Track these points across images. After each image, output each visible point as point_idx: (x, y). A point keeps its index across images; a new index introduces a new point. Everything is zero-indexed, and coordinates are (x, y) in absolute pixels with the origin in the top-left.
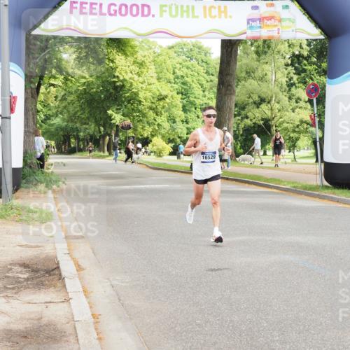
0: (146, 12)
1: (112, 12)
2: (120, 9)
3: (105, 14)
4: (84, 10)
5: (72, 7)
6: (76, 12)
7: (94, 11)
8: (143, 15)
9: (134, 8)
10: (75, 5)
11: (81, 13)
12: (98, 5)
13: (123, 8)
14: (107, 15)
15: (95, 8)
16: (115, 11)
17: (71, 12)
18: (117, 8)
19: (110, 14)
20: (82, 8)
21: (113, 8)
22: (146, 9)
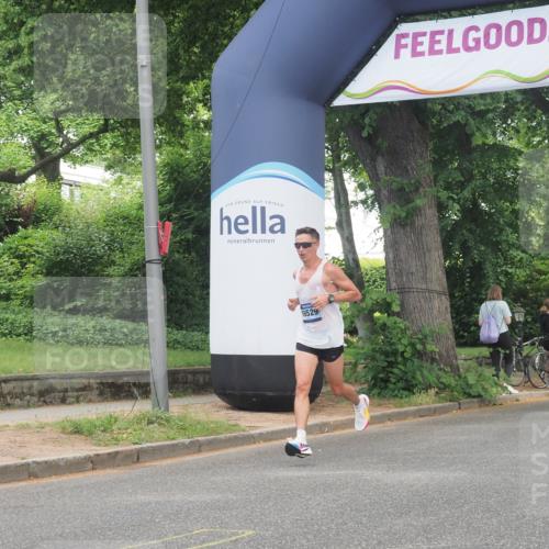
0: (537, 34)
1: (471, 44)
2: (487, 35)
3: (457, 50)
4: (419, 49)
5: (399, 47)
6: (406, 53)
7: (437, 47)
8: (531, 41)
9: (514, 29)
10: (403, 41)
11: (415, 54)
12: (446, 33)
13: (493, 32)
14: (462, 50)
15: (439, 42)
16: (477, 41)
17: (397, 56)
18: (481, 34)
19: (468, 49)
20: (416, 44)
21: (473, 34)
22: (537, 27)
